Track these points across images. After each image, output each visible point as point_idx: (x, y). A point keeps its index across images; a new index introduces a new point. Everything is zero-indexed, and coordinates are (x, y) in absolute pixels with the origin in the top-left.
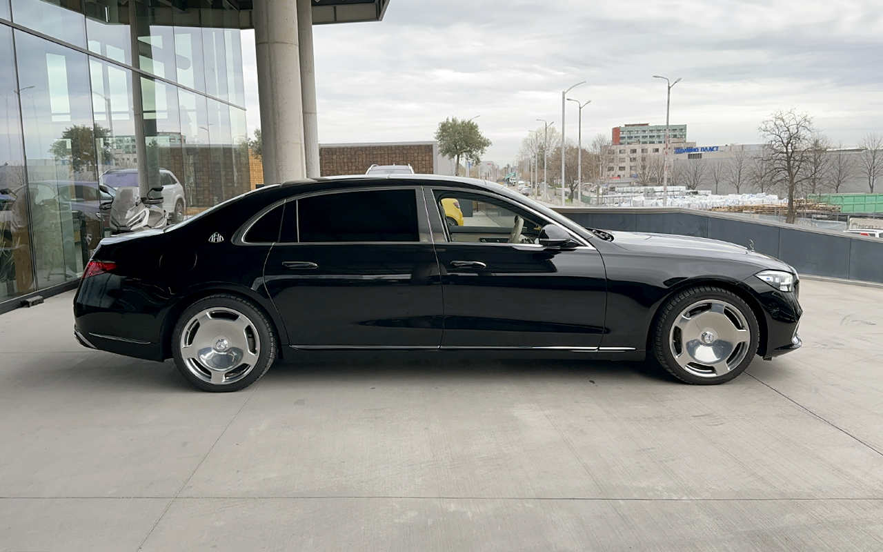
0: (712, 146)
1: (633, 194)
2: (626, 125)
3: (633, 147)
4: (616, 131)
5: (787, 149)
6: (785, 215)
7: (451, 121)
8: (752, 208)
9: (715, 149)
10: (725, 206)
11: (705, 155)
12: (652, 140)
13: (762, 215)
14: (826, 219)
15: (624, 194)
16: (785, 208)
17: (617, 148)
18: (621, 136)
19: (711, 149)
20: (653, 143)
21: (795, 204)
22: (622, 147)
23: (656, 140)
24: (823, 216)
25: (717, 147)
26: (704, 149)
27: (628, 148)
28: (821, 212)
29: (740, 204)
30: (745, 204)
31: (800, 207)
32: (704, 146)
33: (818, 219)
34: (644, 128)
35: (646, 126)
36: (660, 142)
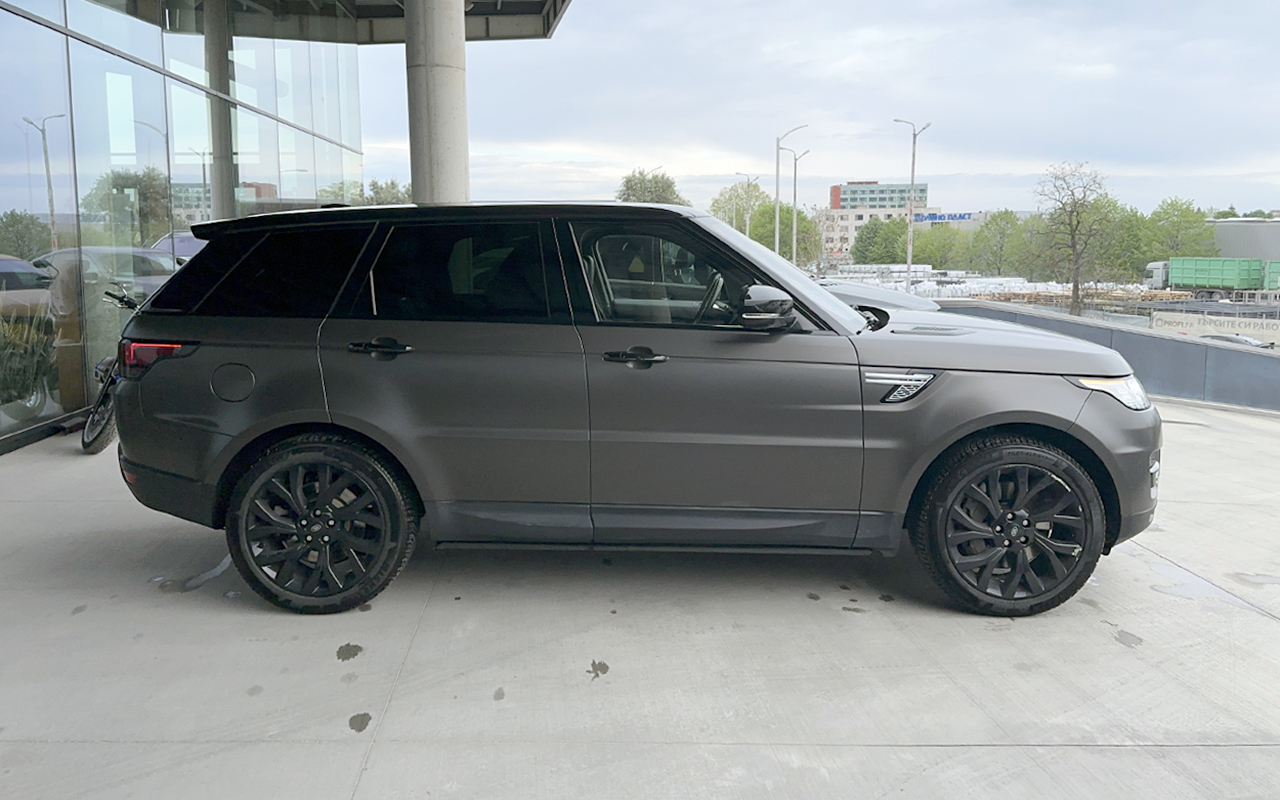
0: (963, 212)
1: (863, 275)
2: (849, 183)
3: (859, 211)
4: (836, 191)
5: (1070, 219)
6: (1067, 306)
7: (638, 175)
8: (1024, 296)
9: (967, 216)
10: (987, 292)
11: (954, 224)
12: (882, 203)
13: (1036, 306)
14: (1121, 313)
15: (851, 275)
16: (1067, 297)
17: (837, 213)
18: (842, 196)
19: (962, 217)
20: (884, 207)
21: (1080, 293)
22: (843, 212)
23: (887, 203)
24: (1117, 308)
25: (970, 214)
26: (952, 217)
27: (852, 214)
28: (1118, 302)
29: (1006, 290)
30: (1012, 291)
31: (1087, 295)
32: (953, 212)
33: (1111, 312)
34: (873, 187)
35: (875, 185)
36: (893, 206)
